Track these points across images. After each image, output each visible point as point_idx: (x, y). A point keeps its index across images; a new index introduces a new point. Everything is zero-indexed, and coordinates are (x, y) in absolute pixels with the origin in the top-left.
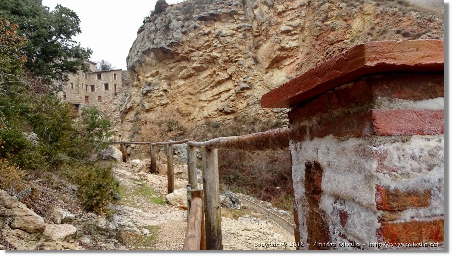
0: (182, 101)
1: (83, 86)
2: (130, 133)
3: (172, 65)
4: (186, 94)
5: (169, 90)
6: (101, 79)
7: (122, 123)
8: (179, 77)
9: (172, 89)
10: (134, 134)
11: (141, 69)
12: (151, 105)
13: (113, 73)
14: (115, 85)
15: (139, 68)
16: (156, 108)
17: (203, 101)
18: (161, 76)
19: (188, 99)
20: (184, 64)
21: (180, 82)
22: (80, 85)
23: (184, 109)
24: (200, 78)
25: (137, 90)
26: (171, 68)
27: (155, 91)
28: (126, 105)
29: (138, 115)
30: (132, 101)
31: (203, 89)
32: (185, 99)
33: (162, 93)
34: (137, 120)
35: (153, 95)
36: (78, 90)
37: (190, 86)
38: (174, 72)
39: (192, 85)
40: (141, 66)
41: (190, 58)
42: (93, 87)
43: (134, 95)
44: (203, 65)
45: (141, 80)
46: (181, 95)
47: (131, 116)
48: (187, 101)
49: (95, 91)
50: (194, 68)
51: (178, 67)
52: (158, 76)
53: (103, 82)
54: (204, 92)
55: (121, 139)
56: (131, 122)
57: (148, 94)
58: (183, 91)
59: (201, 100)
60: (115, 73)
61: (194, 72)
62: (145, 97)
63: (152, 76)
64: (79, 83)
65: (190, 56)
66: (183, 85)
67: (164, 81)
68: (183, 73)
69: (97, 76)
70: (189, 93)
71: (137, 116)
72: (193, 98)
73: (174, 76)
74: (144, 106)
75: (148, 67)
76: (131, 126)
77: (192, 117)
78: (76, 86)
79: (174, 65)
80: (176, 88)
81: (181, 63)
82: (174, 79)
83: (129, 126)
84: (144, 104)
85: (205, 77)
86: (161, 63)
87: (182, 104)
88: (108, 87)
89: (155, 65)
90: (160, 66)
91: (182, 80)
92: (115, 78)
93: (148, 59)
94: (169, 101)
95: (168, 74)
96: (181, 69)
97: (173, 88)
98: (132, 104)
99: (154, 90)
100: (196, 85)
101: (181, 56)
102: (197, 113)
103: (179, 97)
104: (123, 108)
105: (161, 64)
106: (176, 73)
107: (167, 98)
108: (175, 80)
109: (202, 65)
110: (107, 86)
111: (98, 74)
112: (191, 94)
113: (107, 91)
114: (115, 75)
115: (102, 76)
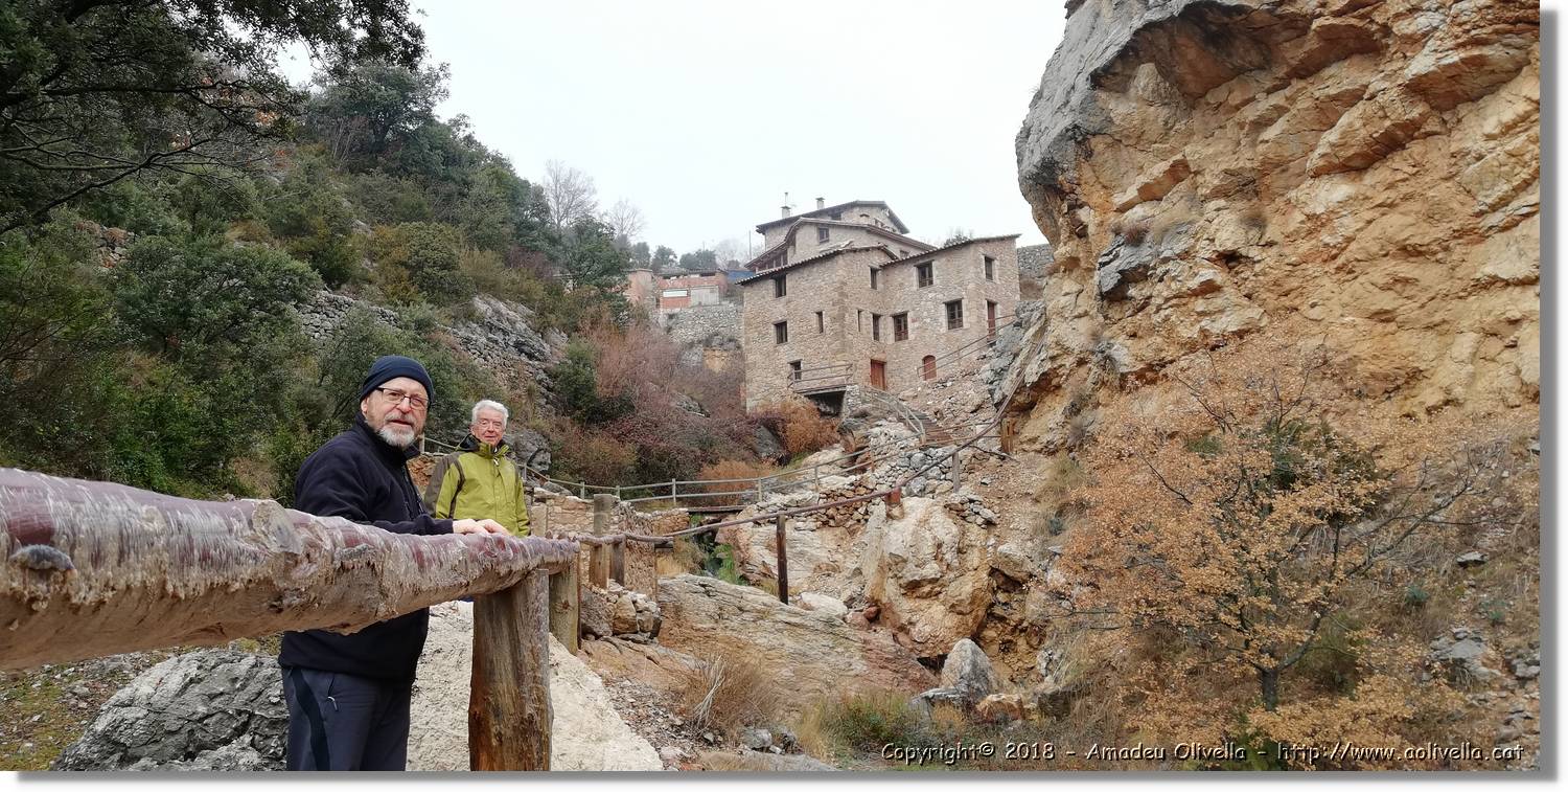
0: (1346, 305)
1: (863, 320)
2: (1039, 509)
3: (1264, 105)
4: (1371, 258)
5: (1254, 253)
6: (931, 283)
7: (1003, 458)
8: (1314, 160)
9: (1270, 244)
10: (1060, 513)
11: (1087, 173)
12: (1148, 348)
13: (981, 252)
14: (991, 305)
15: (1078, 167)
16: (1183, 363)
17: (1507, 284)
18: (1200, 179)
19: (1386, 288)
20: (1342, 77)
21: (1323, 194)
22: (851, 315)
23: (1364, 348)
24: (1469, 144)
25: (1075, 288)
26: (1262, 124)
27: (1170, 265)
28: (1023, 366)
29: (1084, 412)
30: (1048, 347)
31: (1494, 208)
32: (1368, 290)
33: (1208, 273)
34: (1080, 440)
35: (1161, 291)
36: (843, 336)
37: (1392, 206)
38: (1277, 142)
39: (1406, 198)
40: (1089, 154)
41: (1386, 30)
42: (900, 320)
43: (1060, 314)
44: (1486, 51)
45: (1091, 230)
46: (1339, 269)
47: (1049, 421)
48: (1386, 301)
49: (911, 336)
50: (1417, 88)
51: (1304, 103)
52: (1182, 186)
53: (940, 296)
54: (1505, 229)
55: (992, 541)
56: (1050, 451)
57: (1132, 292)
58: (1349, 240)
59: (1492, 283)
60: (990, 254)
61: (1415, 112)
62: (1114, 313)
63: (1149, 194)
64: (845, 309)
65: (1379, 18)
66: (1343, 203)
67: (1222, 202)
68: (1344, 135)
69: (914, 272)
70: (1392, 249)
71: (1078, 419)
72: (1427, 274)
73: (1279, 165)
74: (1108, 357)
75: (1124, 152)
76: (1046, 475)
77: (1432, 397)
78: (834, 319)
79: (1277, 99)
80: (1297, 231)
81: (1323, 81)
82: (1282, 183)
83: (1037, 473)
84: (1110, 346)
85: (1509, 129)
86: (1197, 114)
87: (1347, 319)
88: (960, 315)
89: (1165, 135)
90: (1191, 134)
91: (1337, 179)
92: (989, 276)
93: (1121, 109)
94: (1254, 312)
95: (1246, 160)
96: (1326, 113)
97: (1278, 238)
98: (1053, 358)
99: (1166, 260)
100: (1442, 191)
101: (1326, 30)
102: (1470, 368)
103: (1326, 281)
104: (1007, 386)
105: (1197, 120)
106: (1292, 148)
107: (1245, 301)
108: (1287, 188)
109: (1476, 52)
110: (954, 309)
111: (920, 267)
112: (1410, 252)
113: (957, 333)
114: (989, 261)
115: (935, 272)
